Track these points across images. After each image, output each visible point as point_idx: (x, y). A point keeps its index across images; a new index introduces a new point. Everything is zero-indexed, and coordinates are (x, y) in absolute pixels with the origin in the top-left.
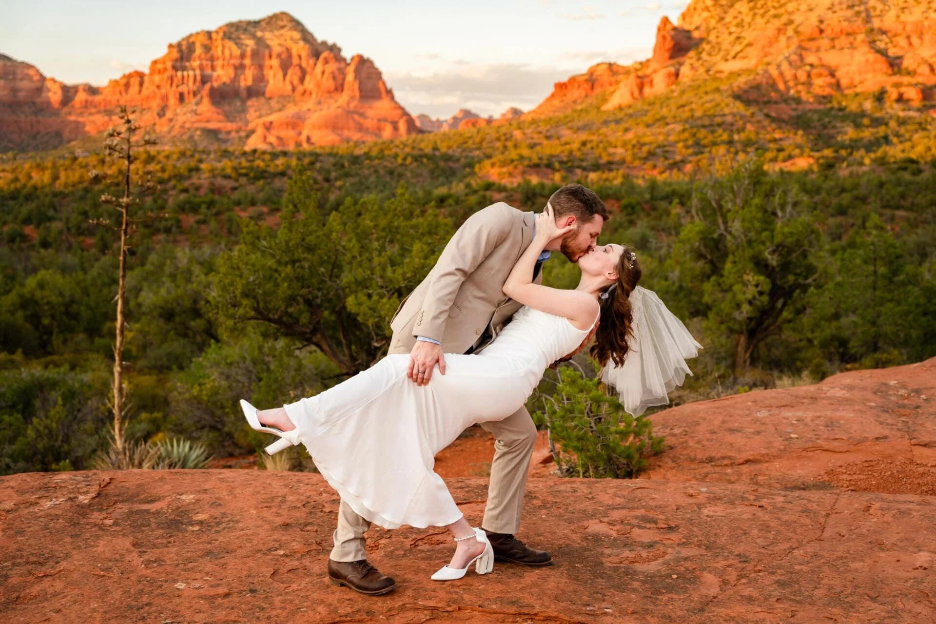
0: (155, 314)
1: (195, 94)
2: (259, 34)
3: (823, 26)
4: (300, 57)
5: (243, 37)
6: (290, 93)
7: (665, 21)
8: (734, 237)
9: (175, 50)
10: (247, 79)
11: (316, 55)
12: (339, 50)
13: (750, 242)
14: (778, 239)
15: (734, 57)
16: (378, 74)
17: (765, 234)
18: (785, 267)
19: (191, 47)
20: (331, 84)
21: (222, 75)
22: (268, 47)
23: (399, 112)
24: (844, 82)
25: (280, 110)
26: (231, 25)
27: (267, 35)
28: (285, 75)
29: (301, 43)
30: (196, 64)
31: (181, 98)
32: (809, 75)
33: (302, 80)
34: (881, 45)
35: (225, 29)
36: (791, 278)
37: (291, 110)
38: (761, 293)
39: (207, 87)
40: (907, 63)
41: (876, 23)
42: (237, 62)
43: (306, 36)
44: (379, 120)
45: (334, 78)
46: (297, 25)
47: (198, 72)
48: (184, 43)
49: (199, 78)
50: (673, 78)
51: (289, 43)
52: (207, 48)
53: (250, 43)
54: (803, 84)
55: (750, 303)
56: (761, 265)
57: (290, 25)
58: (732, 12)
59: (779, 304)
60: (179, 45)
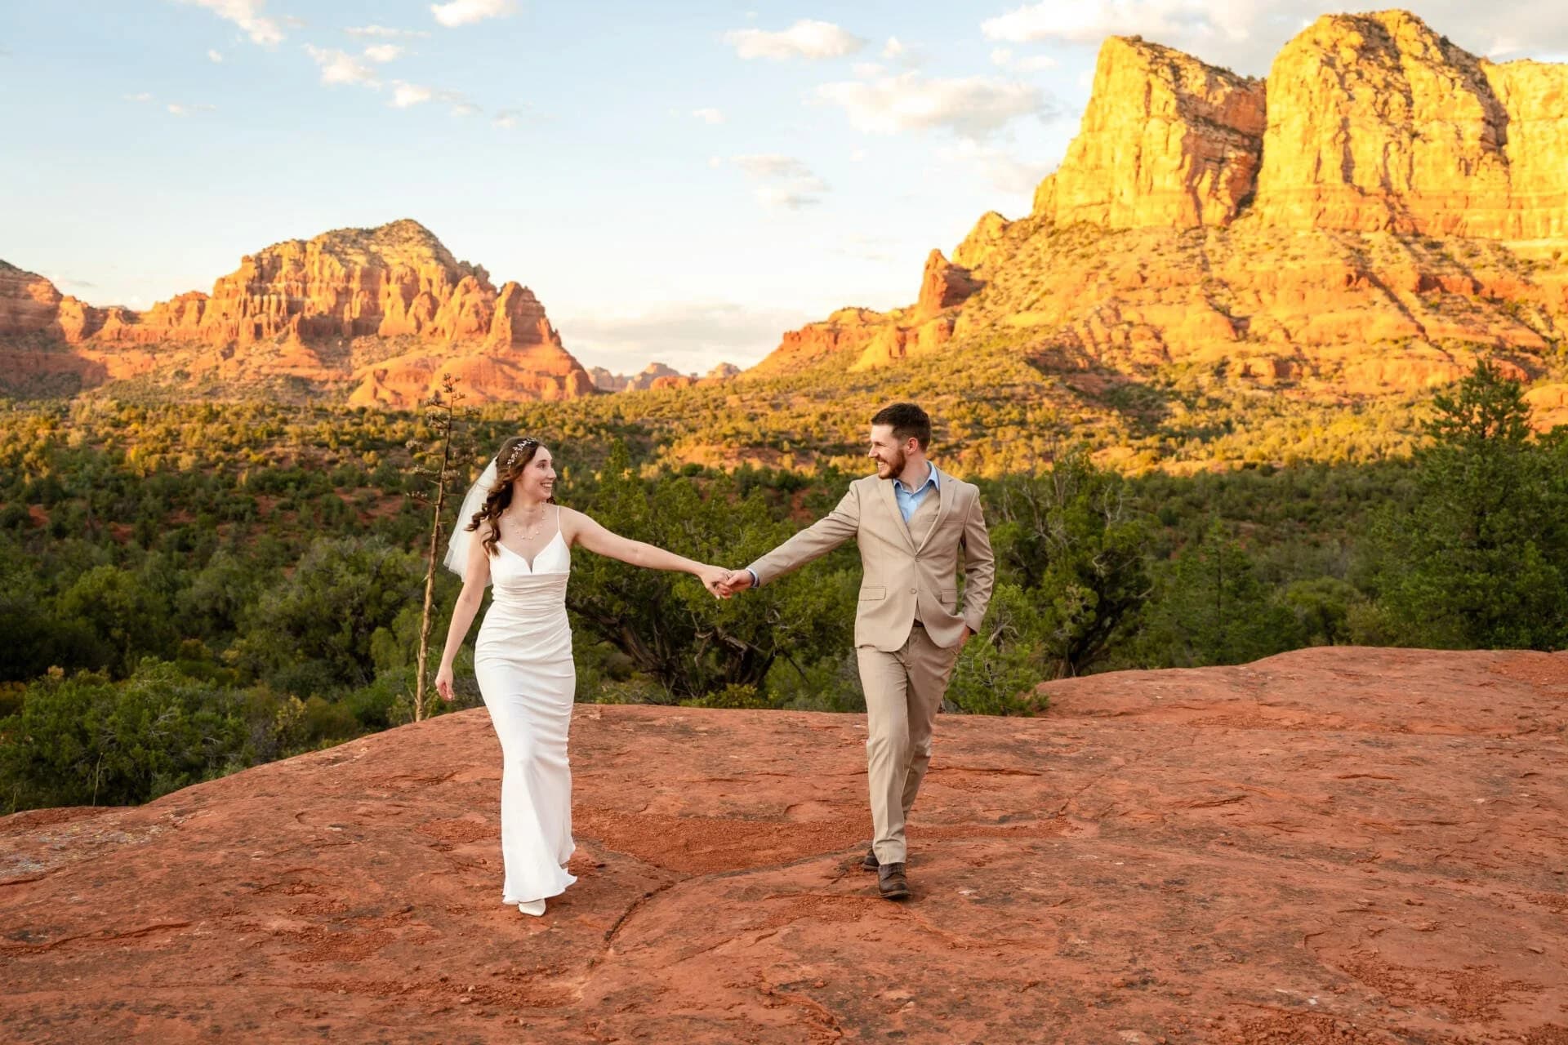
0: (283, 624)
1: (277, 328)
2: (373, 248)
3: (1146, 273)
4: (430, 282)
5: (350, 251)
6: (414, 332)
7: (937, 255)
8: (1055, 542)
9: (253, 265)
10: (353, 310)
11: (453, 279)
12: (487, 275)
13: (1073, 548)
14: (1107, 544)
15: (1028, 308)
16: (541, 311)
17: (1092, 539)
18: (1115, 579)
19: (275, 264)
20: (473, 322)
21: (319, 302)
22: (386, 266)
23: (568, 363)
24: (1173, 348)
25: (398, 355)
26: (334, 234)
27: (385, 250)
28: (408, 306)
29: (433, 263)
30: (281, 285)
31: (258, 331)
32: (1127, 337)
33: (432, 314)
34: (1221, 301)
35: (326, 239)
36: (1121, 591)
37: (414, 355)
38: (1086, 608)
39: (296, 317)
40: (1255, 326)
41: (1215, 272)
42: (341, 286)
43: (441, 254)
44: (538, 373)
45: (477, 313)
46: (428, 237)
47: (283, 297)
48: (266, 256)
49: (284, 305)
50: (946, 332)
51: (416, 264)
52: (299, 265)
53: (360, 260)
54: (1120, 348)
55: (1074, 620)
56: (1086, 576)
57: (418, 237)
58: (1026, 248)
59: (1108, 622)
60: (259, 258)
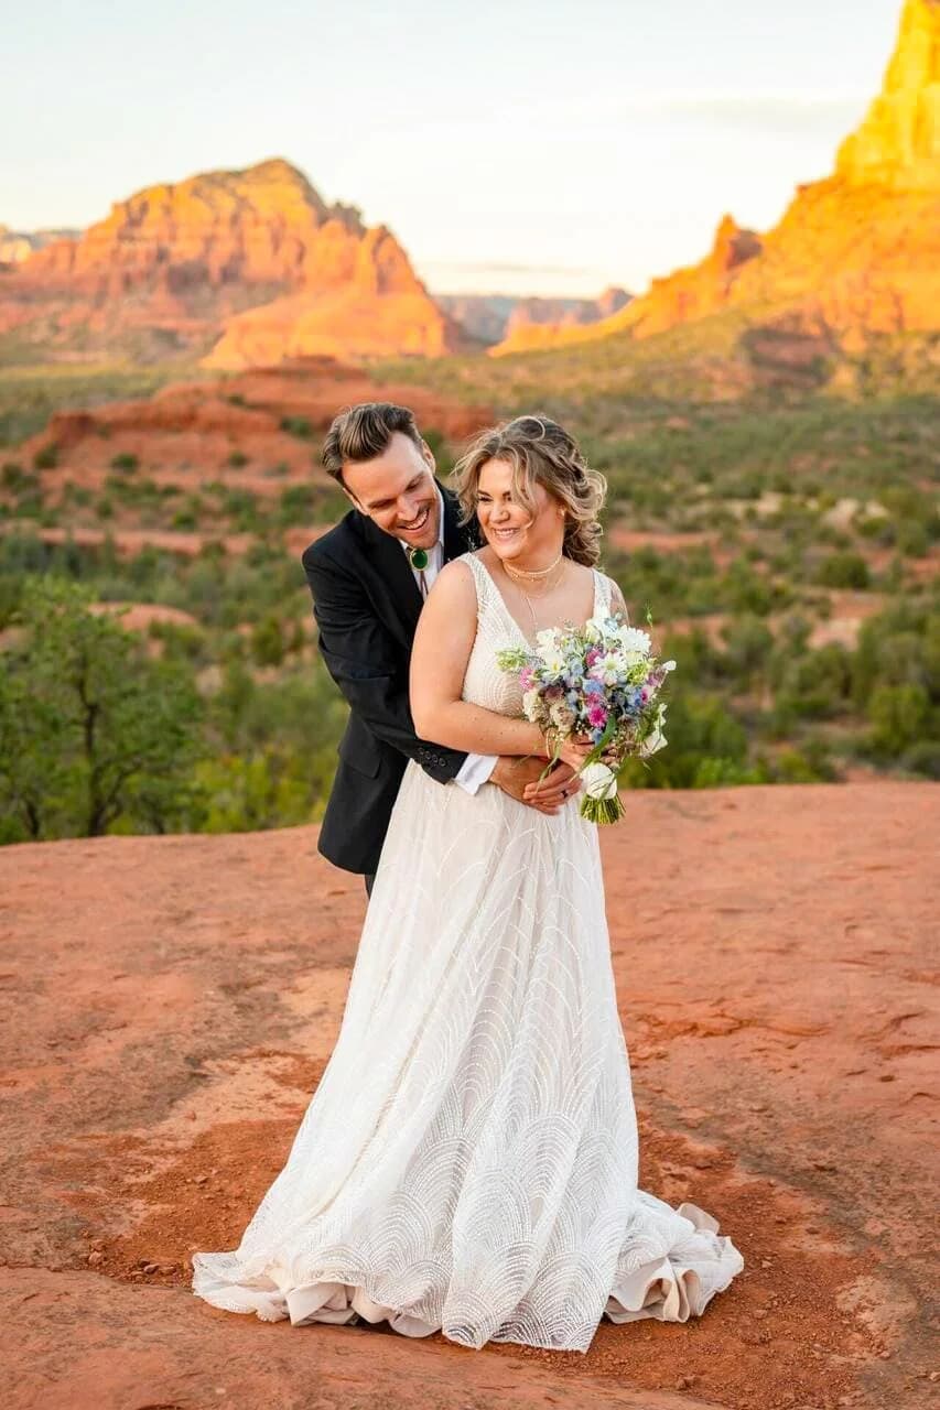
1: (147, 276)
2: (242, 190)
4: (298, 226)
5: (218, 194)
6: (282, 278)
7: (728, 221)
9: (122, 212)
11: (321, 223)
12: (359, 214)
16: (403, 255)
19: (144, 208)
20: (336, 269)
21: (185, 250)
22: (254, 209)
26: (203, 177)
27: (254, 192)
28: (276, 250)
29: (303, 206)
30: (149, 232)
31: (128, 282)
33: (301, 257)
35: (195, 182)
39: (164, 266)
42: (208, 230)
43: (311, 195)
44: (401, 322)
45: (341, 260)
46: (298, 177)
47: (152, 245)
49: (153, 253)
50: (721, 297)
51: (284, 206)
53: (227, 205)
57: (287, 177)
60: (127, 205)
